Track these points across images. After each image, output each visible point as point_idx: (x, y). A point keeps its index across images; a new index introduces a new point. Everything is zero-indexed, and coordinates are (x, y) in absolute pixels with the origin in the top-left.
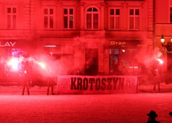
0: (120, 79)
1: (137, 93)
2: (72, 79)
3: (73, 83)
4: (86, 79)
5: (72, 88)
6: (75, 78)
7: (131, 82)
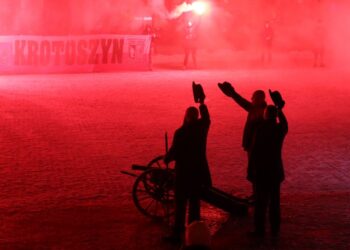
0: (115, 41)
1: (151, 70)
2: (17, 42)
3: (19, 52)
4: (45, 43)
5: (17, 63)
6: (24, 42)
7: (138, 47)
